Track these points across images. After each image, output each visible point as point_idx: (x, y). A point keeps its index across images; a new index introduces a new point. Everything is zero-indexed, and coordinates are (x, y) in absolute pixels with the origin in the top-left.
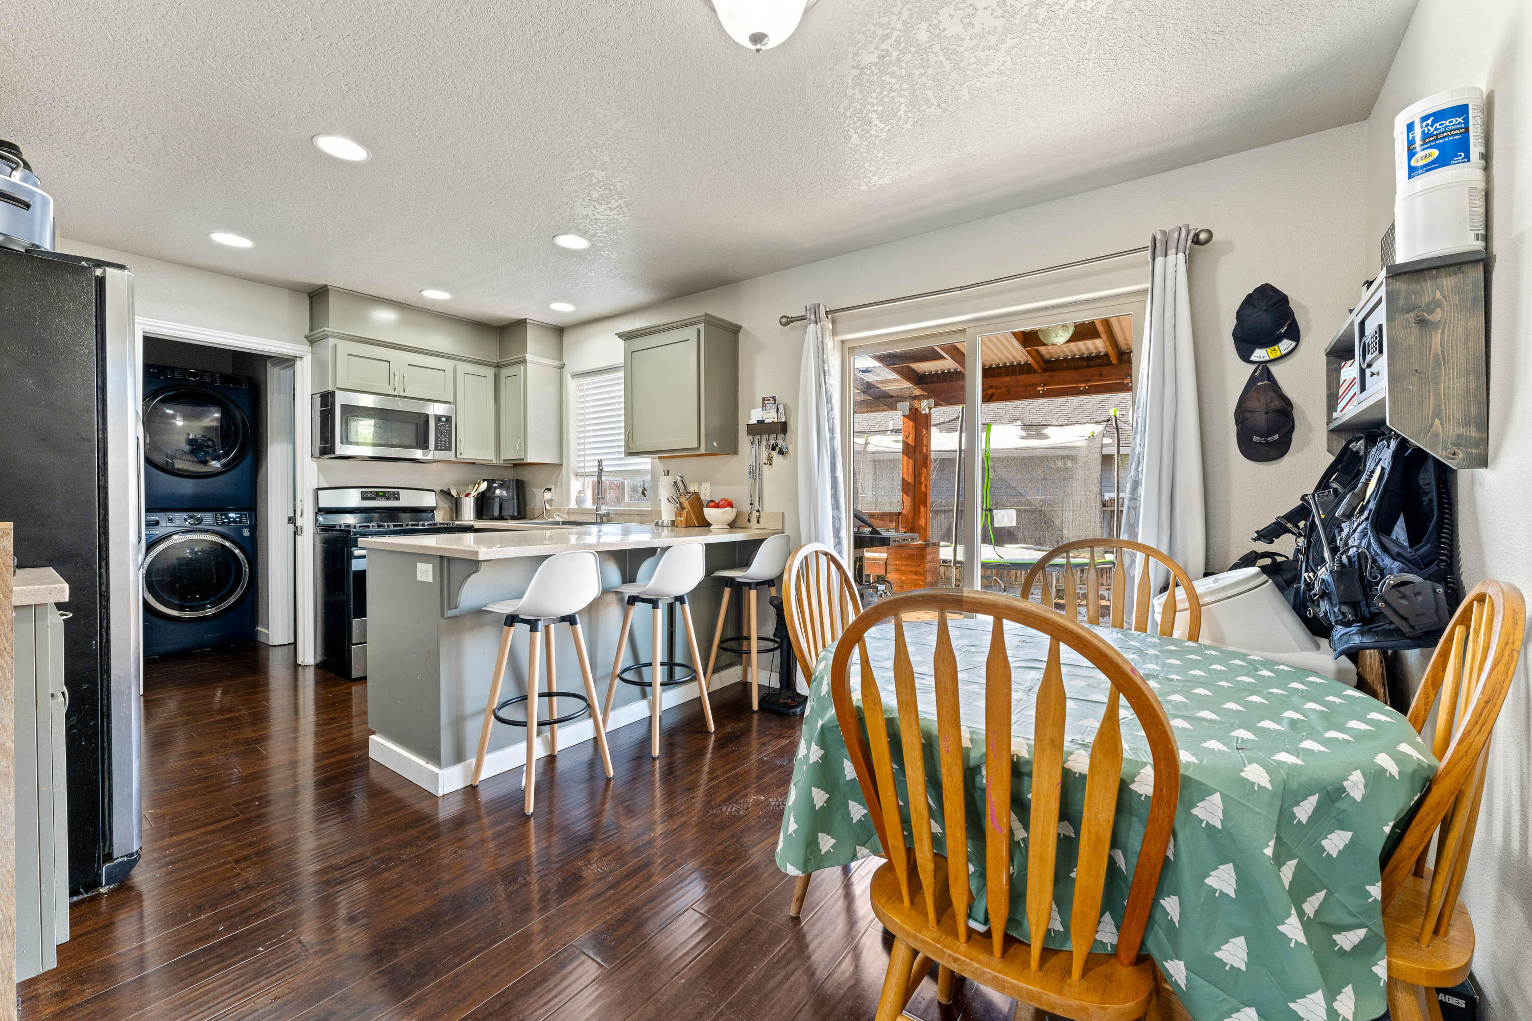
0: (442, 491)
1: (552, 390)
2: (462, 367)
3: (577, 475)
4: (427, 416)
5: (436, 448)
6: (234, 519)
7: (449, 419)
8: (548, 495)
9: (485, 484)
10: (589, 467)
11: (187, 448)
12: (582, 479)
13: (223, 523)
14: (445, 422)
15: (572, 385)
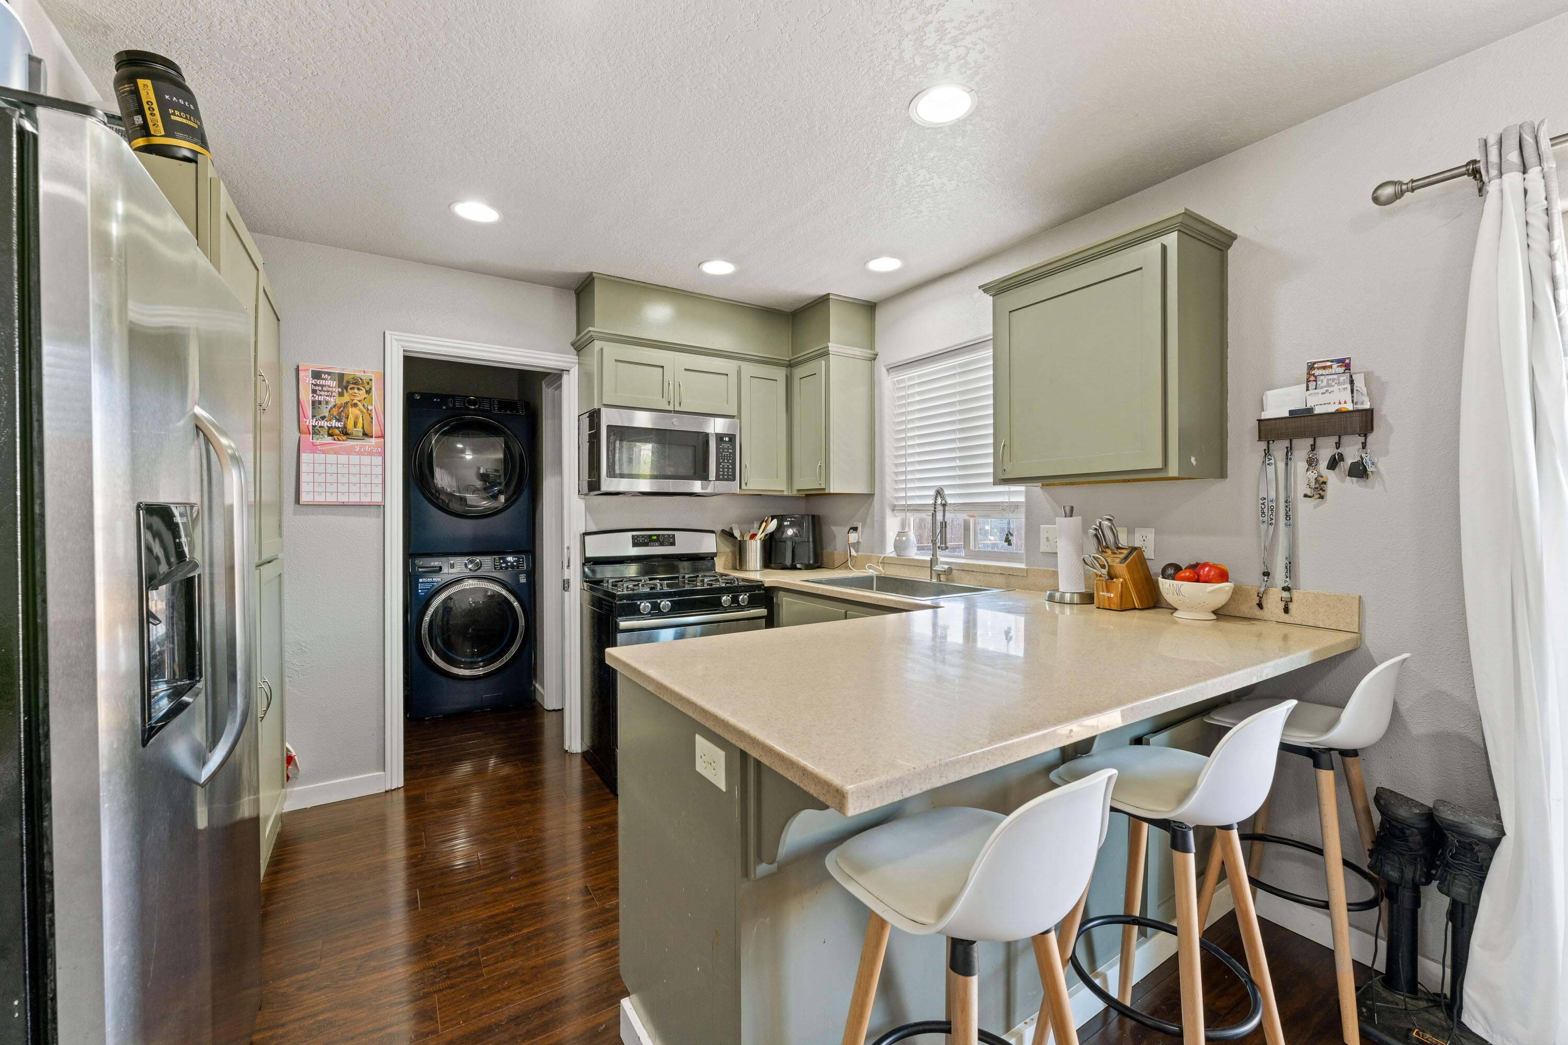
0: (723, 531)
1: (861, 391)
2: (749, 369)
3: (894, 508)
4: (707, 435)
5: (718, 479)
6: (512, 563)
7: (732, 438)
8: (853, 537)
9: (775, 522)
10: (912, 497)
11: (479, 484)
12: (901, 515)
13: (501, 568)
14: (727, 441)
15: (887, 382)
